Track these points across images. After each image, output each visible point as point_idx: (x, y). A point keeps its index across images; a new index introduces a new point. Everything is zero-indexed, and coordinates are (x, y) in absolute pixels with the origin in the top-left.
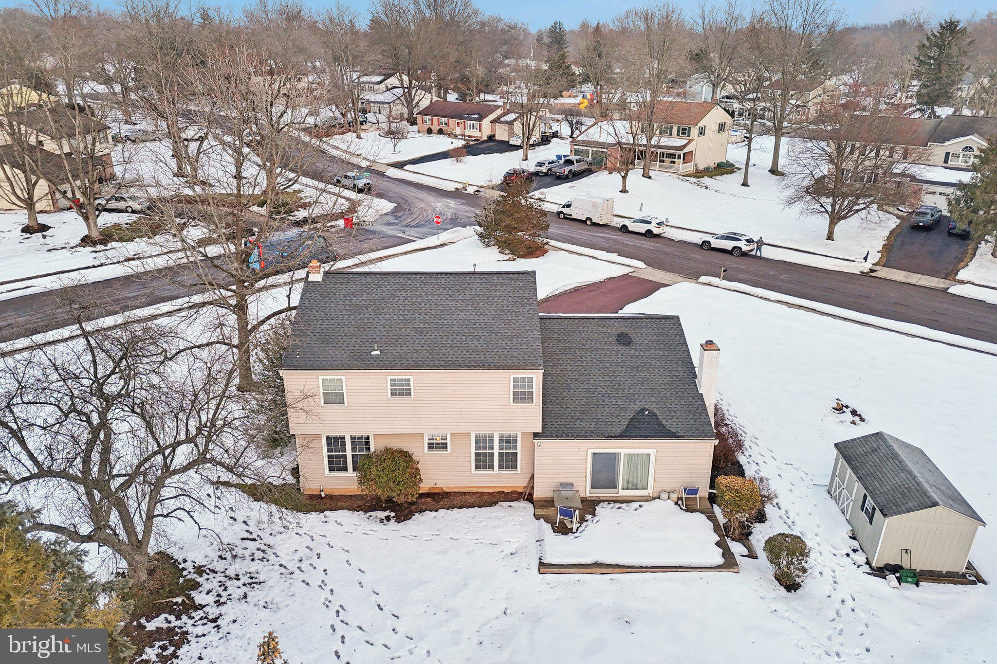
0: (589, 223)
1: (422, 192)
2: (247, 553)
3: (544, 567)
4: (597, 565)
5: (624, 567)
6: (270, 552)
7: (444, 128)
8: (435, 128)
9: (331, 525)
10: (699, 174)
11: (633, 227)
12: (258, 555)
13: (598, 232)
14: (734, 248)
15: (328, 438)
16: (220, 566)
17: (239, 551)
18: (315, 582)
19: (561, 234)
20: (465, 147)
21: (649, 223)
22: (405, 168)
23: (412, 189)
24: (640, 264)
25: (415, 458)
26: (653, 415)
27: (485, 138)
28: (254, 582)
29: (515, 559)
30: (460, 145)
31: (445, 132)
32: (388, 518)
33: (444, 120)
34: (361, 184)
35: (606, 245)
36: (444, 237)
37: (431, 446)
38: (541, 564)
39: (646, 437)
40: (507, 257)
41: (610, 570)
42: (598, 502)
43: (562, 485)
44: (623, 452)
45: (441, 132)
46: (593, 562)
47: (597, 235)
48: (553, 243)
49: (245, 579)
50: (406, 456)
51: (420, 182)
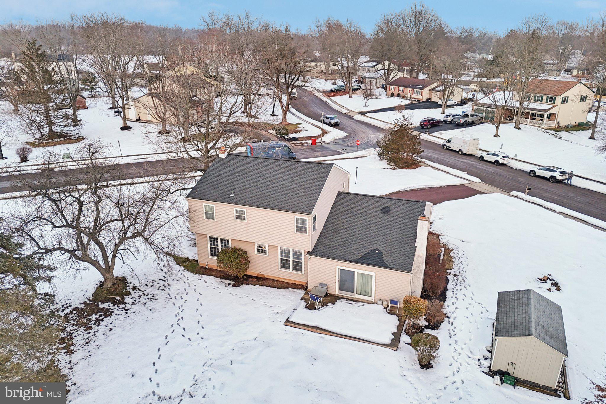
0: (460, 153)
1: (368, 129)
2: (158, 285)
3: (288, 322)
4: (316, 328)
5: (331, 332)
6: (168, 287)
7: (401, 93)
8: (396, 93)
9: (202, 282)
10: (559, 129)
11: (487, 157)
12: (163, 287)
13: (463, 159)
14: (551, 177)
15: (210, 238)
16: (143, 288)
17: (155, 284)
18: (178, 305)
19: (437, 158)
20: (409, 104)
21: (498, 156)
22: (366, 115)
23: (363, 127)
24: (477, 180)
25: (248, 255)
26: (381, 253)
27: (424, 100)
28: (153, 298)
29: (277, 316)
30: (407, 103)
31: (402, 95)
32: (229, 284)
33: (402, 88)
34: (333, 122)
35: (463, 167)
36: (361, 153)
37: (259, 251)
38: (287, 321)
39: (369, 264)
40: (391, 167)
41: (322, 332)
42: (340, 298)
43: (321, 284)
44: (356, 271)
45: (398, 95)
46: (315, 326)
47: (462, 160)
48: (428, 162)
49: (150, 296)
50: (244, 253)
51: (370, 123)
